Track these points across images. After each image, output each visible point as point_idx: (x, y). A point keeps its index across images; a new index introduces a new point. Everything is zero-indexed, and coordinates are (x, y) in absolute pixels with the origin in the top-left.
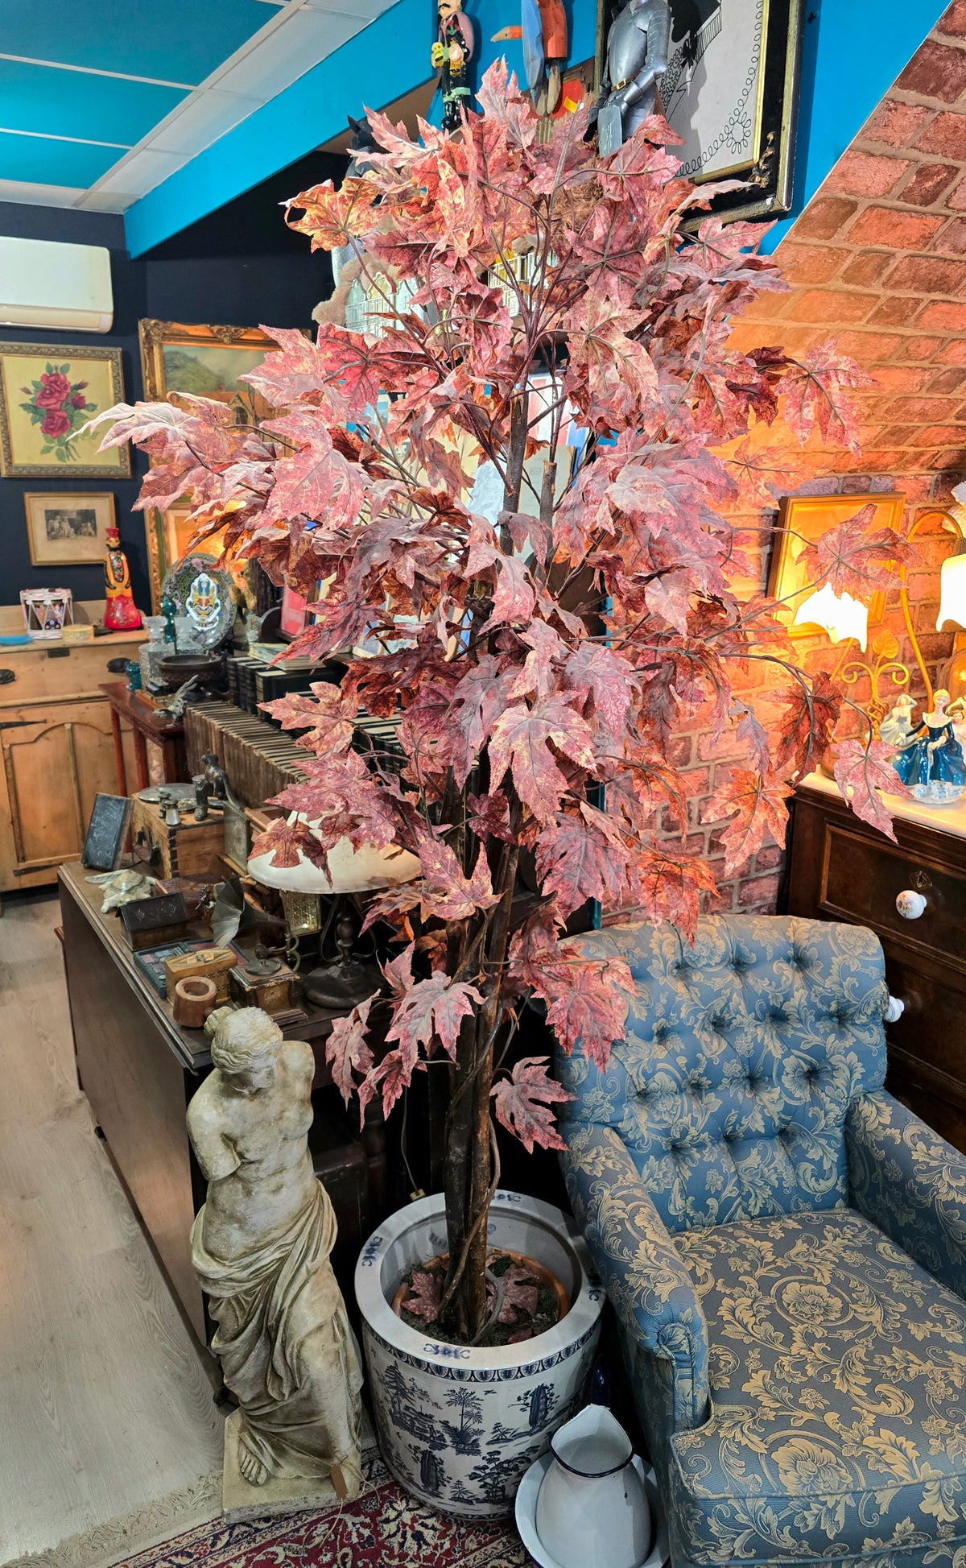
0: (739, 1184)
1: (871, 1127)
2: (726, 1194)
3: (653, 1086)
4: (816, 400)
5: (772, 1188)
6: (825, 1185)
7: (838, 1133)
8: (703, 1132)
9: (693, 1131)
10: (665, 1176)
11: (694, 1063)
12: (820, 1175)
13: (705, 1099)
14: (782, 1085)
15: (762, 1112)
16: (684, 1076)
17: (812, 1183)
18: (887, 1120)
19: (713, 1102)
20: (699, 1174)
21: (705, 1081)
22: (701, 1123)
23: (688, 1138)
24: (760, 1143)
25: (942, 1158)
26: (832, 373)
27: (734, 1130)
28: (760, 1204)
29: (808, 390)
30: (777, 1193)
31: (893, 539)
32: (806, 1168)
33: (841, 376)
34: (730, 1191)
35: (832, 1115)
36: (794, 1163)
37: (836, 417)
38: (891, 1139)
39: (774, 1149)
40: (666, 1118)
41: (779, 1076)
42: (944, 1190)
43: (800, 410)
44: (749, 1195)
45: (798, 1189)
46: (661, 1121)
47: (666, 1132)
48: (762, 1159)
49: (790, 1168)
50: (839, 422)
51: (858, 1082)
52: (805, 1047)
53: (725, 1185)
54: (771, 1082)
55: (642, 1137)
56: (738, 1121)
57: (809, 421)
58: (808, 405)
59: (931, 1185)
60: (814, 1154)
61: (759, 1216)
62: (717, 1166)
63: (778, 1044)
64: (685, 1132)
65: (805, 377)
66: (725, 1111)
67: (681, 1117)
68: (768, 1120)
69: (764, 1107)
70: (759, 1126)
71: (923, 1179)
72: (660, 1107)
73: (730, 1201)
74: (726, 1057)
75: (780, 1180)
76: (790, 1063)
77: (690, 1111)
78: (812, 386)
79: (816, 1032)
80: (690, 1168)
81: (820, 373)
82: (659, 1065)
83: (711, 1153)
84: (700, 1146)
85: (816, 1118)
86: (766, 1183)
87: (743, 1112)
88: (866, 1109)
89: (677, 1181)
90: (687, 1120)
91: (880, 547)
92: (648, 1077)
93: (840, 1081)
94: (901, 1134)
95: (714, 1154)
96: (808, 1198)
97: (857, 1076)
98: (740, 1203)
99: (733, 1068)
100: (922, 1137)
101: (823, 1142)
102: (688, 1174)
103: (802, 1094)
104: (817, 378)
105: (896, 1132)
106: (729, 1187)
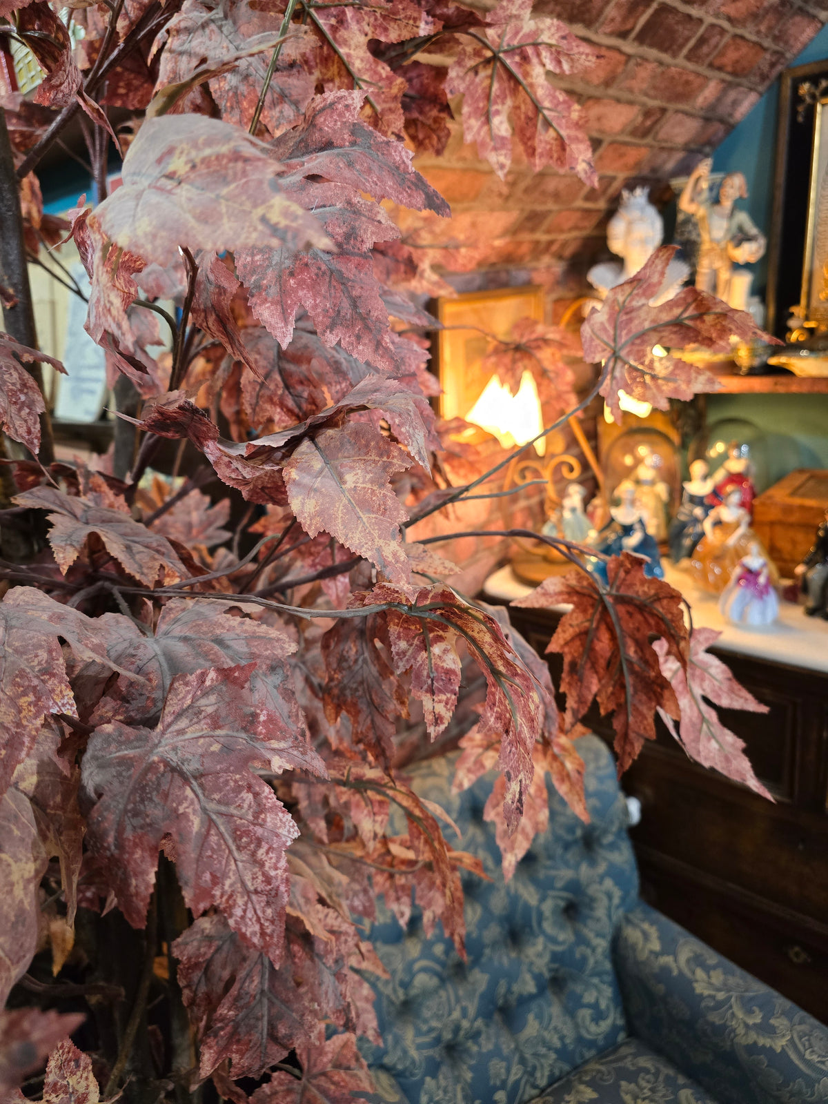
0: (523, 1061)
1: (643, 955)
2: (512, 1078)
3: (413, 992)
4: (509, 102)
5: (557, 1051)
6: (605, 1026)
7: (608, 966)
8: (475, 1019)
9: (465, 1024)
10: (445, 1092)
11: (449, 945)
12: (599, 1016)
13: (471, 978)
14: (543, 932)
15: (530, 971)
16: (443, 965)
17: (593, 1028)
18: (656, 946)
19: (480, 979)
20: (481, 1071)
21: (467, 958)
22: (472, 1010)
23: (462, 1033)
24: (534, 1006)
25: (725, 987)
26: (530, 51)
27: (506, 1001)
28: (547, 1073)
29: (496, 86)
30: (562, 1053)
31: (697, 307)
32: (585, 1014)
33: (545, 55)
34: (516, 1072)
35: (599, 950)
36: (571, 1012)
37: (547, 124)
38: (666, 970)
39: (550, 1005)
40: (434, 1024)
41: (540, 923)
42: (741, 1030)
43: (488, 121)
44: (534, 1068)
45: (580, 1040)
46: (431, 1030)
47: (438, 1040)
48: (541, 1023)
49: (568, 1019)
50: (552, 133)
51: (618, 907)
52: (559, 884)
53: (508, 1070)
54: (533, 934)
55: (413, 1062)
56: (509, 991)
57: (503, 138)
58: (498, 112)
59: (724, 1026)
60: (589, 997)
61: (550, 1085)
62: (496, 1052)
63: (532, 889)
64: (457, 1029)
65: (488, 61)
66: (493, 984)
67: (450, 1014)
68: (538, 978)
69: (531, 964)
70: (530, 987)
71: (714, 1018)
72: (426, 1013)
73: (517, 1083)
74: (483, 924)
75: (562, 1038)
76: (548, 907)
77: (458, 1000)
78: (500, 78)
79: (567, 864)
80: (471, 1068)
81: (510, 51)
82: (417, 966)
83: (488, 1038)
84: (475, 1036)
85: (584, 959)
86: (549, 1049)
87: (512, 977)
88: (632, 935)
89: (459, 1088)
90: (456, 1014)
91: (677, 324)
92: (406, 985)
93: (600, 912)
94: (676, 961)
95: (492, 1040)
96: (591, 1044)
97: (616, 901)
98: (527, 1082)
99: (494, 932)
100: (697, 960)
101: (595, 980)
102: (469, 1076)
103: (565, 936)
104: (508, 61)
105: (667, 960)
106: (514, 1070)
